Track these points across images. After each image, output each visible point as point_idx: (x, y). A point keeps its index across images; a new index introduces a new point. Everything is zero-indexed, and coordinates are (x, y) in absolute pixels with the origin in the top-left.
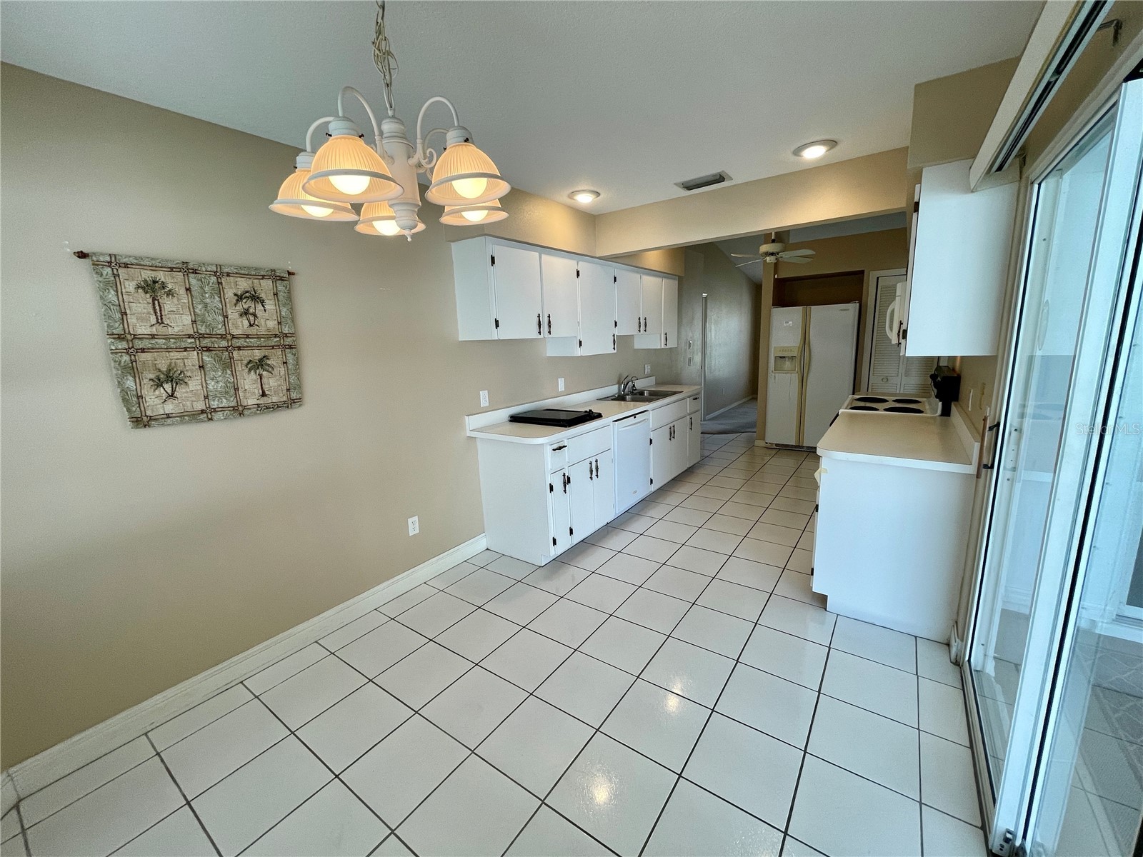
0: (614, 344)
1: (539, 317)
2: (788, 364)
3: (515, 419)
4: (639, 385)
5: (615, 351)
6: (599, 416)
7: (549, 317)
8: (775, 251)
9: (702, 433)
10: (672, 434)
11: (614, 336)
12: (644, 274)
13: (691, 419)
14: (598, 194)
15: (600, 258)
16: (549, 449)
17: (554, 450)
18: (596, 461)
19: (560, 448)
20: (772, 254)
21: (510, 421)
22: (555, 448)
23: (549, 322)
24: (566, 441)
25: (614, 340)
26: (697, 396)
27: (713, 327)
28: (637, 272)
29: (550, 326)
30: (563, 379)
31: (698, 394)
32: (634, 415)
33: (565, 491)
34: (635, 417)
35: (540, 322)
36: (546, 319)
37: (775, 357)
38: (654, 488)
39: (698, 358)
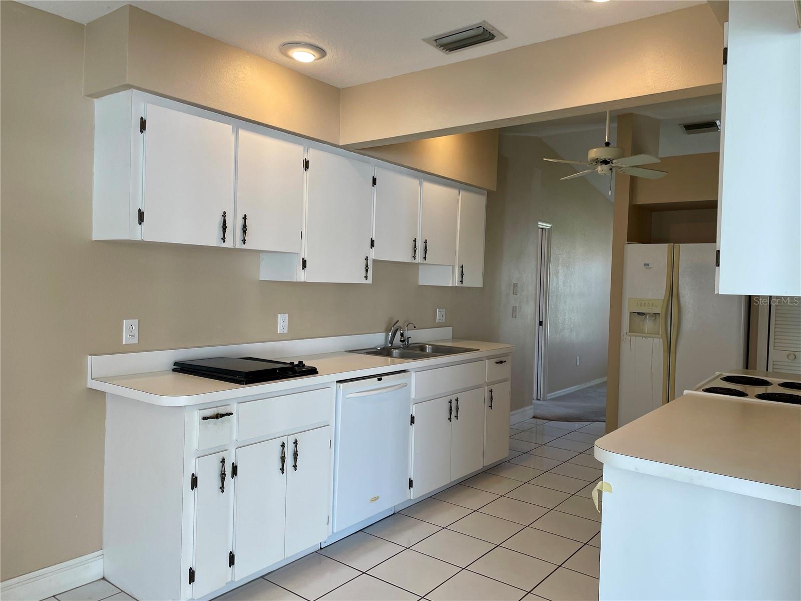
0: (367, 271)
1: (224, 215)
2: (648, 325)
3: (183, 368)
4: (417, 336)
5: (369, 281)
6: (313, 371)
7: (245, 218)
8: (607, 157)
9: (534, 417)
10: (453, 410)
11: (367, 259)
12: (426, 180)
13: (491, 391)
14: (322, 52)
15: (346, 147)
16: (197, 415)
17: (205, 418)
18: (296, 443)
19: (218, 416)
20: (605, 162)
21: (174, 370)
22: (208, 415)
23: (245, 226)
24: (235, 405)
25: (367, 266)
26: (503, 359)
27: (560, 269)
28: (415, 177)
29: (245, 232)
30: (286, 316)
31: (506, 355)
32: (379, 377)
33: (222, 488)
34: (380, 379)
35: (224, 223)
36: (240, 222)
37: (630, 312)
38: (414, 495)
39: (529, 310)
